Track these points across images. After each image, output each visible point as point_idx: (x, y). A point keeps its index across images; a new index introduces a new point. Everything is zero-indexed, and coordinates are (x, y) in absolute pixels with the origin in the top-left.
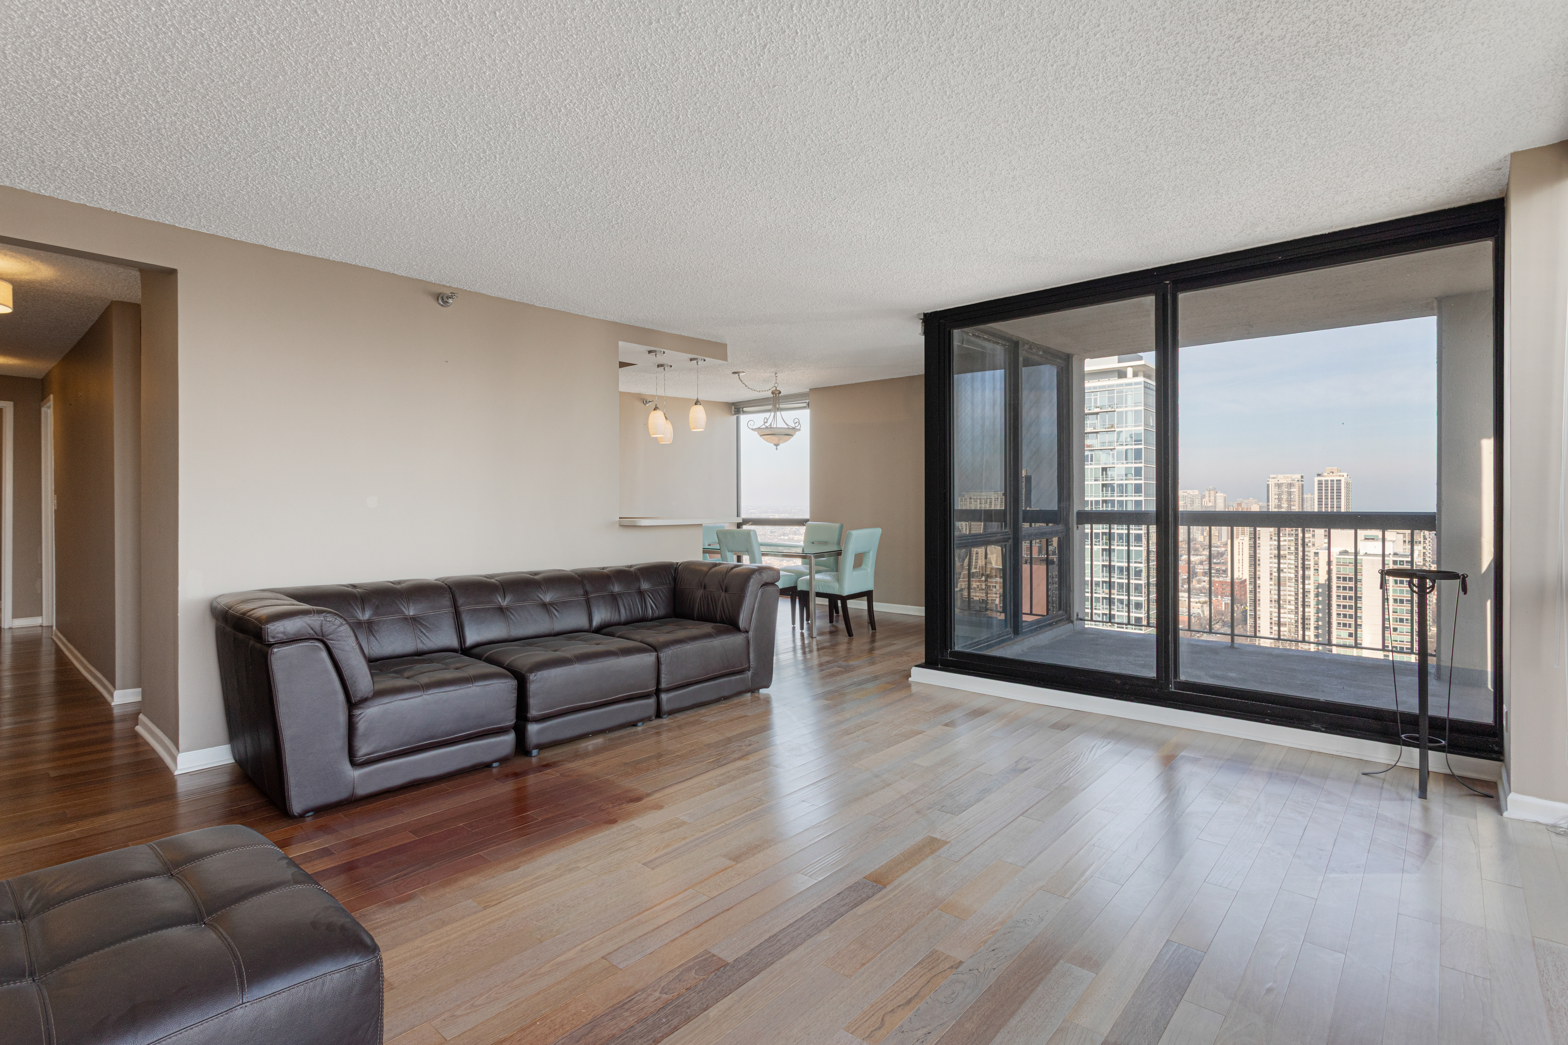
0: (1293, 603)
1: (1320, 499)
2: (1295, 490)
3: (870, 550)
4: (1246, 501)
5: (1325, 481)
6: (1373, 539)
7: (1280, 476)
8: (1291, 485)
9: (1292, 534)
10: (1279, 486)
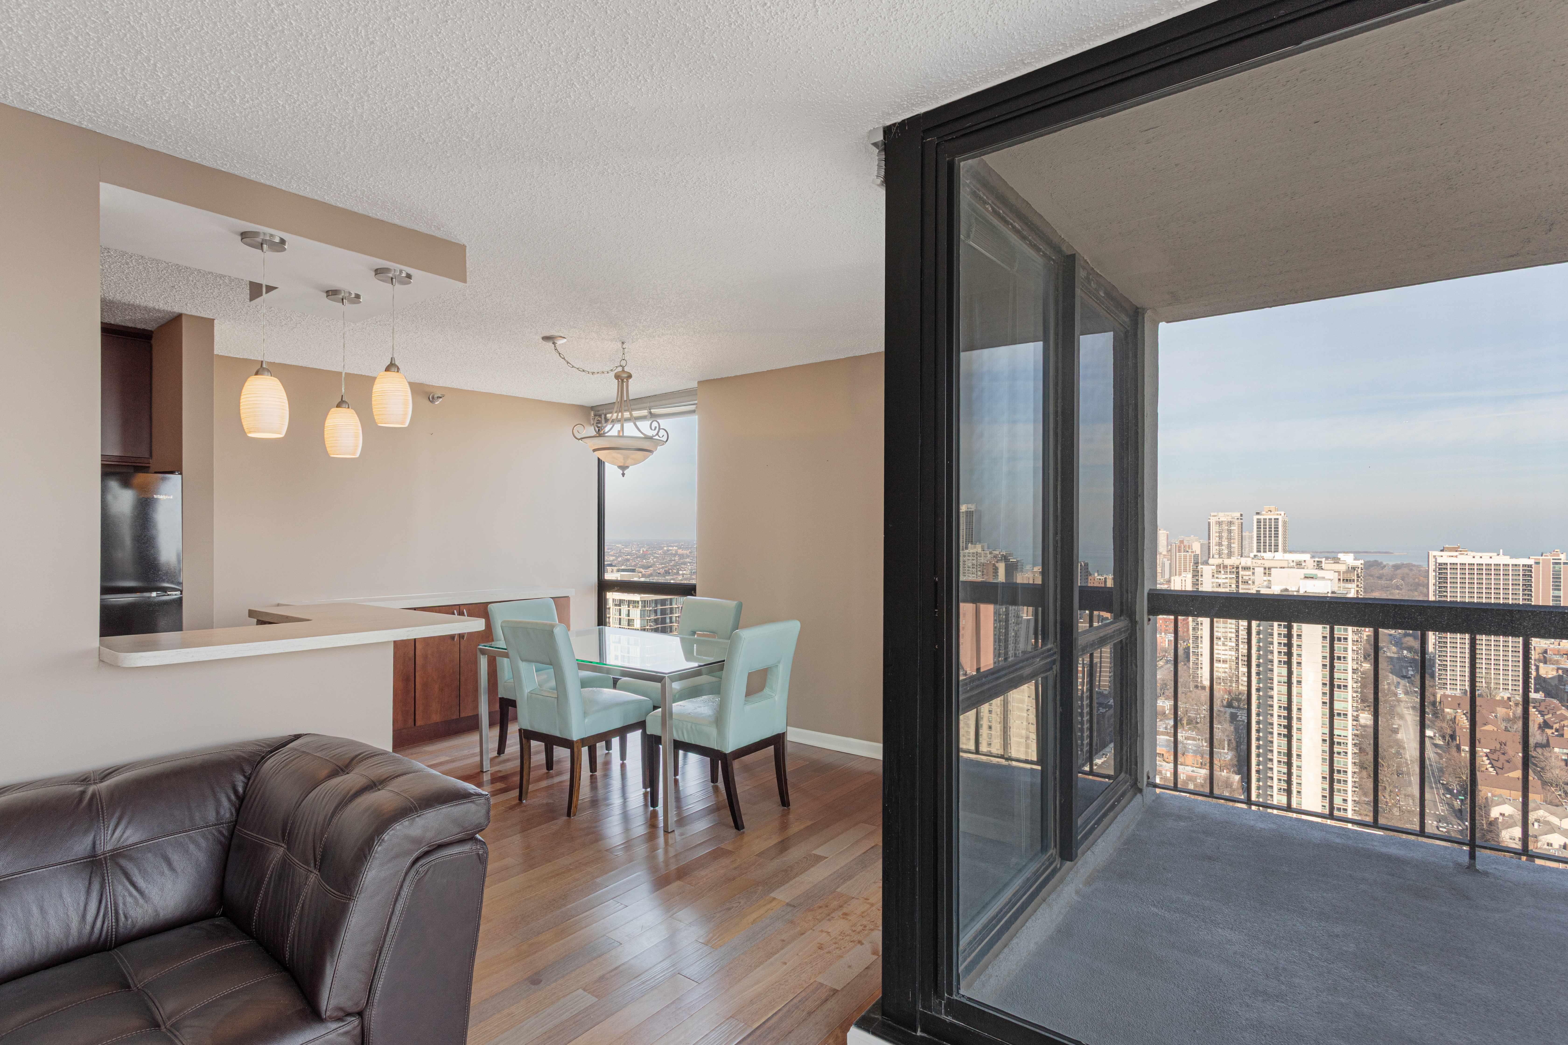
0: (1233, 640)
1: (1259, 537)
2: (1235, 528)
3: (779, 662)
4: (1188, 538)
5: (1264, 519)
6: (1312, 578)
7: (1221, 514)
8: (1231, 523)
9: (1233, 572)
10: (1220, 523)
